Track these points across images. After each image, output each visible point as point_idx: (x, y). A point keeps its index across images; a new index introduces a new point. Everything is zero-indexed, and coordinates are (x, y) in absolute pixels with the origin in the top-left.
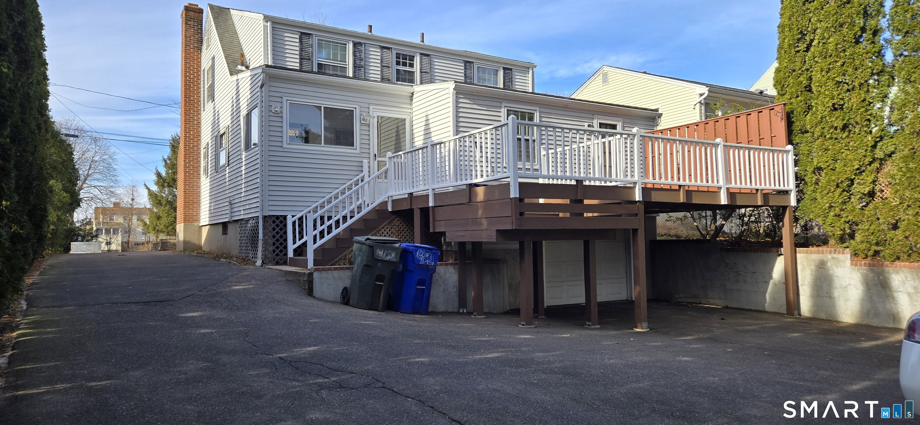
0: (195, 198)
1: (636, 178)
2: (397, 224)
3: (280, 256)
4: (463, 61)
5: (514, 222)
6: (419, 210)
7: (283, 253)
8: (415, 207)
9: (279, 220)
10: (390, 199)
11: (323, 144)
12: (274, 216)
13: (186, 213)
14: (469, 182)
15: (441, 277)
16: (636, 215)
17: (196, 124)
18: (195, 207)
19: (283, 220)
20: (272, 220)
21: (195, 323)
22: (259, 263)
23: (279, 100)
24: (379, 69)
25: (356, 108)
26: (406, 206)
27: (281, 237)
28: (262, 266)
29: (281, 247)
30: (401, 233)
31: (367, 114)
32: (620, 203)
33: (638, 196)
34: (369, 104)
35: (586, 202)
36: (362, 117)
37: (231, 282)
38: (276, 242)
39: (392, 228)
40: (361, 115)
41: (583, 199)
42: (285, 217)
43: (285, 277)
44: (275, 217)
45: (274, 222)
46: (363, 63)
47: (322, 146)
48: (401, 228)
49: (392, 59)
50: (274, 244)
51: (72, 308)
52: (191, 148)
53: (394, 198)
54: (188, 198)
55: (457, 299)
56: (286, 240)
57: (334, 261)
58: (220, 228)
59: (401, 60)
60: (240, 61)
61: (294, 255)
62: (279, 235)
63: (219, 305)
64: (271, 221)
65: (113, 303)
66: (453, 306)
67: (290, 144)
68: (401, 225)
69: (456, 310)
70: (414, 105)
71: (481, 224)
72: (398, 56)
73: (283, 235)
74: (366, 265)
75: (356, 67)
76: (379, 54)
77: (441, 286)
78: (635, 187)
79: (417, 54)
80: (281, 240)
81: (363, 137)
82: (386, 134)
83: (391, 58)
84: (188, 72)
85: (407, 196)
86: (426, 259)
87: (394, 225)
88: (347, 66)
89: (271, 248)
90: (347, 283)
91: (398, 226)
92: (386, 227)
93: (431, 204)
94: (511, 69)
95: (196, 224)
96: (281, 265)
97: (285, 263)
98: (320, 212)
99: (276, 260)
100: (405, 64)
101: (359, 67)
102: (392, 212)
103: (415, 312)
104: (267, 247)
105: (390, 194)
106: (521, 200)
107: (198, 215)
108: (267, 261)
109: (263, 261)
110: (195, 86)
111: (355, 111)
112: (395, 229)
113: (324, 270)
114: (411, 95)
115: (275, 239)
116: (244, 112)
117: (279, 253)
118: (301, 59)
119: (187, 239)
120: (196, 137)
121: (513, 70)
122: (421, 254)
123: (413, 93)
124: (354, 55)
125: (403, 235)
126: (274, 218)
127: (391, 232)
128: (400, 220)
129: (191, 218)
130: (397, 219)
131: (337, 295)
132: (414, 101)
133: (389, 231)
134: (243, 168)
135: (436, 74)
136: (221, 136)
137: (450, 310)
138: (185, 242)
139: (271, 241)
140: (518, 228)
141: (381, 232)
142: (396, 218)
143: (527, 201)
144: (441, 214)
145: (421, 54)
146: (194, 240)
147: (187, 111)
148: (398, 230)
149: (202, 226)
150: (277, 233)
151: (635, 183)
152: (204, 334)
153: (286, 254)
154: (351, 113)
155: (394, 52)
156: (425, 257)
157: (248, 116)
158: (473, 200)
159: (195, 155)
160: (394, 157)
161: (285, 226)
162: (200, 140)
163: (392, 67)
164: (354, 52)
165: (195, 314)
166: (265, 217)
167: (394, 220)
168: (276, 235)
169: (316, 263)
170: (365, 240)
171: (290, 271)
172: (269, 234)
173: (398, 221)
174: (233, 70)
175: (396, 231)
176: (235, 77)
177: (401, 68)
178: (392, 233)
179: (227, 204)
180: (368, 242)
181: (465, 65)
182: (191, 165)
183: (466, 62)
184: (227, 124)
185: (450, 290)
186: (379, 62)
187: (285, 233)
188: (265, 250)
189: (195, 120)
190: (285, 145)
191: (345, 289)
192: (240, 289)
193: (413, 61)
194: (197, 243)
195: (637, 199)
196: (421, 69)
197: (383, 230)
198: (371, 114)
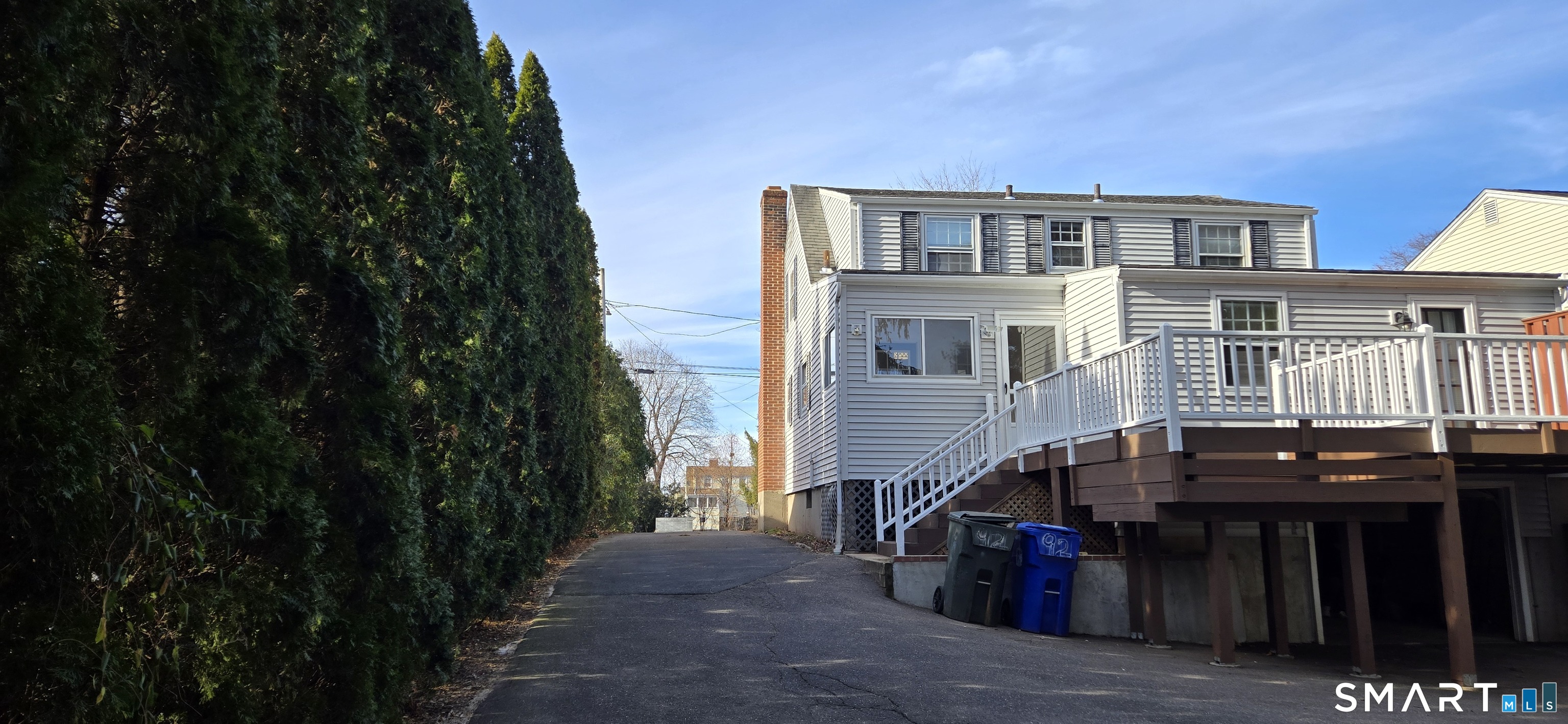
0: (778, 455)
1: (1431, 412)
2: (1035, 493)
3: (866, 540)
4: (1170, 220)
5: (1176, 492)
6: (1058, 471)
7: (870, 535)
8: (1054, 465)
9: (864, 487)
10: (1022, 454)
11: (924, 374)
12: (857, 481)
13: (766, 477)
14: (1115, 427)
15: (1097, 579)
16: (1438, 478)
17: (778, 351)
18: (779, 468)
19: (869, 486)
20: (854, 486)
21: (720, 621)
22: (838, 548)
23: (861, 316)
24: (1024, 250)
25: (973, 317)
26: (1041, 466)
27: (867, 511)
28: (842, 553)
29: (868, 527)
30: (1041, 507)
31: (991, 324)
32: (1408, 457)
33: (1438, 443)
34: (994, 309)
35: (1321, 456)
36: (982, 330)
37: (788, 574)
38: (860, 519)
39: (1026, 499)
40: (981, 326)
41: (1312, 451)
42: (872, 483)
43: (862, 570)
44: (859, 482)
45: (857, 489)
46: (997, 244)
47: (924, 377)
48: (1040, 499)
49: (1044, 232)
50: (858, 522)
51: (596, 597)
52: (773, 384)
53: (1028, 452)
54: (769, 455)
55: (1128, 617)
56: (873, 516)
57: (935, 549)
58: (805, 495)
59: (1060, 232)
60: (825, 261)
61: (885, 539)
62: (865, 508)
63: (761, 602)
64: (852, 489)
65: (640, 594)
66: (1122, 627)
67: (877, 377)
68: (1042, 494)
69: (1127, 636)
70: (1068, 304)
71: (1136, 494)
72: (1055, 225)
73: (870, 508)
74: (962, 555)
75: (987, 251)
76: (1023, 227)
77: (1097, 593)
78: (1430, 428)
79: (1087, 218)
80: (868, 517)
81: (986, 359)
82: (1033, 349)
83: (1042, 230)
84: (768, 280)
85: (1040, 449)
86: (1058, 548)
87: (1029, 495)
88: (973, 252)
89: (854, 528)
90: (941, 581)
91: (1037, 495)
92: (1016, 497)
93: (1070, 462)
94: (1266, 223)
95: (780, 492)
96: (868, 552)
97: (873, 550)
98: (910, 477)
99: (861, 545)
100: (1066, 238)
101: (992, 251)
102: (1027, 474)
103: (1044, 629)
104: (848, 525)
105: (1021, 445)
106: (1187, 455)
107: (782, 479)
108: (849, 547)
109: (844, 547)
110: (777, 297)
111: (971, 322)
112: (1031, 501)
113: (916, 560)
114: (1062, 289)
115: (859, 514)
116: (823, 335)
117: (865, 535)
118: (904, 250)
119: (769, 515)
120: (778, 369)
121: (1269, 223)
122: (1049, 540)
123: (1064, 286)
124: (984, 234)
125: (1045, 511)
126: (857, 484)
127: (1024, 505)
128: (1039, 485)
129: (774, 483)
130: (1033, 486)
131: (925, 597)
132: (1067, 298)
133: (1022, 503)
134: (823, 412)
135: (1122, 247)
136: (804, 366)
137: (1116, 634)
138: (766, 519)
139: (853, 518)
140: (1183, 500)
141: (1008, 505)
142: (1032, 483)
143: (1200, 456)
144: (1086, 478)
145: (1094, 218)
146: (778, 516)
147: (768, 333)
148: (1037, 503)
149: (788, 495)
150: (862, 505)
151: (1430, 422)
152: (723, 635)
153: (874, 537)
154: (964, 325)
155: (1048, 222)
156: (1057, 544)
157: (828, 338)
158: (1124, 456)
159: (778, 393)
160: (1023, 389)
161: (873, 495)
162: (784, 372)
163: (1044, 245)
164: (983, 230)
165: (725, 611)
166: (844, 483)
167: (1028, 486)
168: (859, 508)
169: (908, 549)
170: (961, 517)
171: (869, 562)
172: (851, 507)
173: (1036, 487)
174: (815, 276)
175: (1033, 503)
176: (815, 286)
177: (1061, 243)
178: (1026, 507)
179: (809, 463)
180: (964, 519)
181: (1175, 226)
182: (773, 408)
183: (1176, 221)
184: (808, 351)
185: (1115, 600)
186: (1023, 239)
187: (873, 505)
188: (846, 530)
189: (777, 345)
190: (870, 379)
191: (938, 589)
192: (794, 584)
193: (1081, 230)
194: (782, 520)
195: (1436, 449)
196: (1094, 242)
197: (1011, 502)
198: (997, 324)
